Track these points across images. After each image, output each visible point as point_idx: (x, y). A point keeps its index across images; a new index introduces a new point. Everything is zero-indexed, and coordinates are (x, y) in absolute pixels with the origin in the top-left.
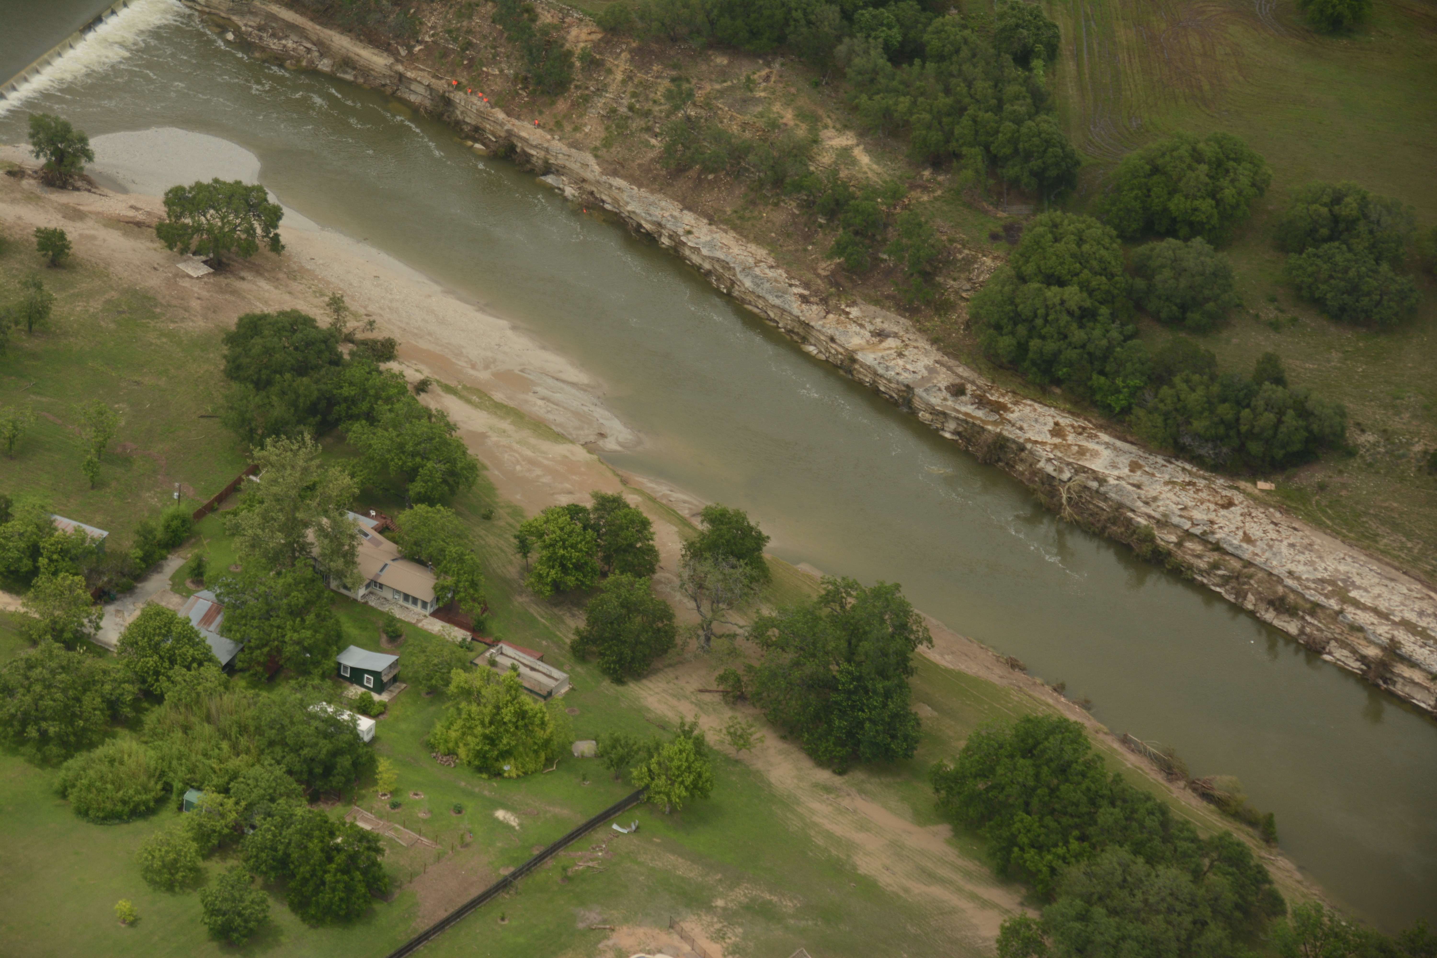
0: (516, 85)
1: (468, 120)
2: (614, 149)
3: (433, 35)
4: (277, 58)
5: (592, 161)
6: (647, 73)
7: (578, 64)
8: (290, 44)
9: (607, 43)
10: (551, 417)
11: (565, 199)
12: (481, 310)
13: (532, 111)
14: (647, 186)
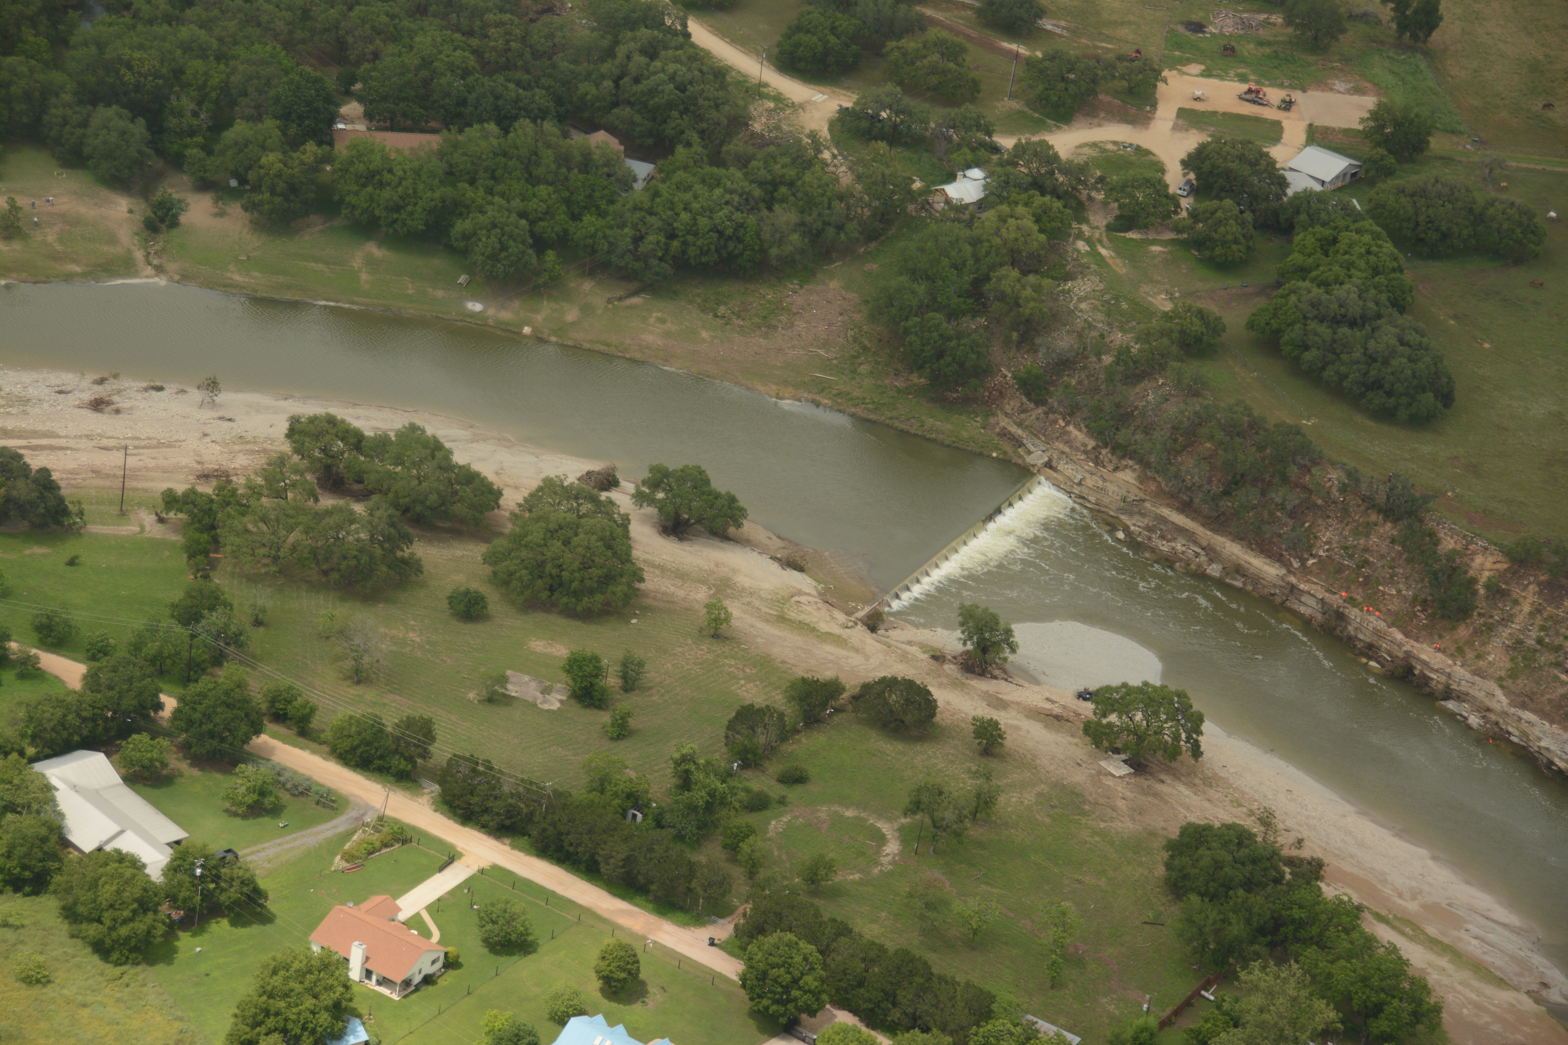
0: (1414, 607)
1: (1361, 636)
2: (1519, 681)
3: (1328, 550)
4: (1167, 560)
5: (1499, 693)
6: (1558, 608)
7: (1482, 591)
8: (1179, 547)
9: (1514, 573)
10: (1488, 959)
11: (1469, 727)
12: (1396, 835)
13: (1431, 634)
14: (1559, 723)
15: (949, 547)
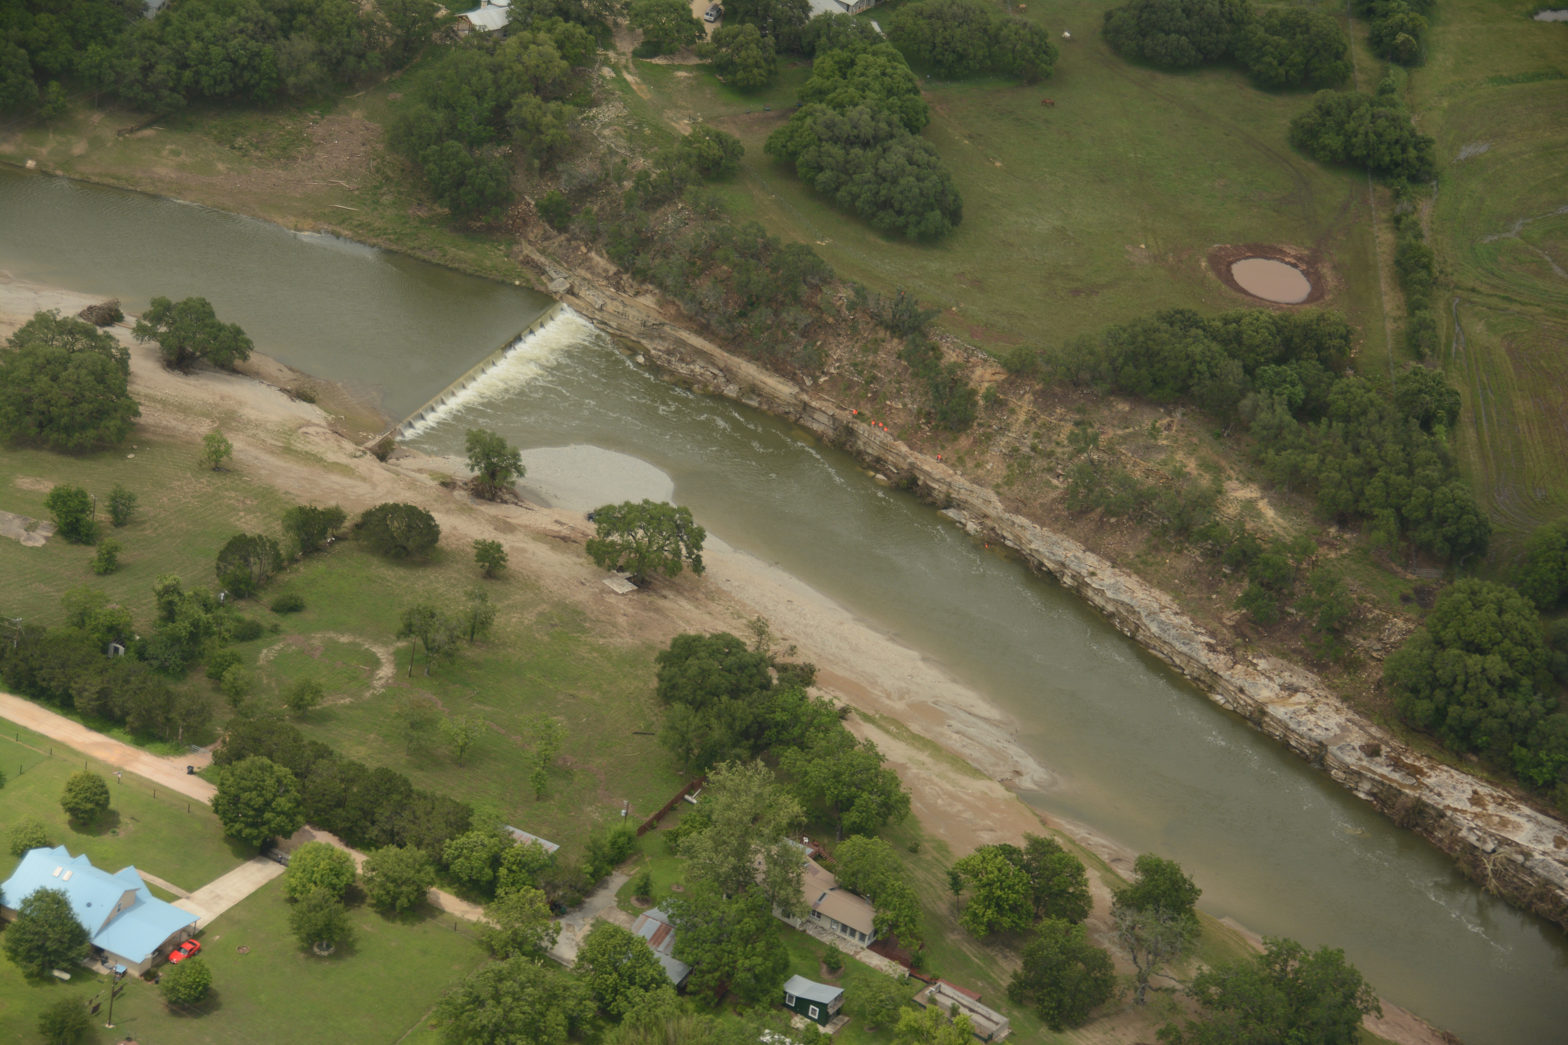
0: (919, 420)
1: (870, 451)
2: (1015, 488)
3: (838, 368)
4: (685, 382)
5: (994, 498)
6: (1050, 415)
7: (981, 403)
8: (697, 369)
9: (1011, 384)
10: (966, 751)
11: (967, 534)
12: (891, 639)
13: (934, 446)
14: (1049, 526)
15: (467, 375)
